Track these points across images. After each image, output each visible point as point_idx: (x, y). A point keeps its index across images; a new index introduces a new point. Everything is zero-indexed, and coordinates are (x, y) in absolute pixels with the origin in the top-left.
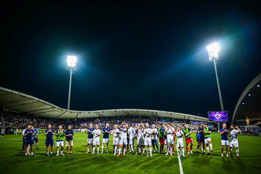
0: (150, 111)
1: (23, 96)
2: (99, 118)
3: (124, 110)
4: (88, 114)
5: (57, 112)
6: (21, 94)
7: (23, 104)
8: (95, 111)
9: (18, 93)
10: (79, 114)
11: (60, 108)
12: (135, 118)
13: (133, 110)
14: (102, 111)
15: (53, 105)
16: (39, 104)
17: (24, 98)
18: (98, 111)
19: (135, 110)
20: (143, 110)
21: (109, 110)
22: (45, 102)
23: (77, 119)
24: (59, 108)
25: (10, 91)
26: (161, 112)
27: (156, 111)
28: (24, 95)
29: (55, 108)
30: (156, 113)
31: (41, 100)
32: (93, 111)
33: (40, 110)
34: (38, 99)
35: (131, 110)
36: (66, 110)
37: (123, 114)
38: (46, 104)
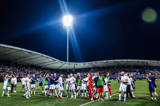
0: (140, 60)
1: (30, 53)
2: (94, 68)
3: (115, 60)
4: (83, 65)
5: (58, 64)
6: (29, 51)
7: (31, 59)
8: (89, 63)
9: (26, 50)
10: (75, 65)
11: (60, 61)
12: (126, 68)
13: (123, 60)
14: (95, 62)
15: (53, 58)
16: (43, 58)
17: (30, 54)
18: (92, 62)
19: (126, 60)
20: (133, 60)
21: (101, 61)
22: (48, 56)
23: (75, 69)
24: (58, 60)
25: (20, 49)
26: (152, 61)
27: (146, 61)
28: (31, 51)
29: (55, 61)
30: (147, 62)
31: (44, 55)
32: (87, 63)
33: (44, 63)
34: (41, 54)
35: (121, 60)
36: (64, 62)
37: (115, 64)
38: (48, 58)
